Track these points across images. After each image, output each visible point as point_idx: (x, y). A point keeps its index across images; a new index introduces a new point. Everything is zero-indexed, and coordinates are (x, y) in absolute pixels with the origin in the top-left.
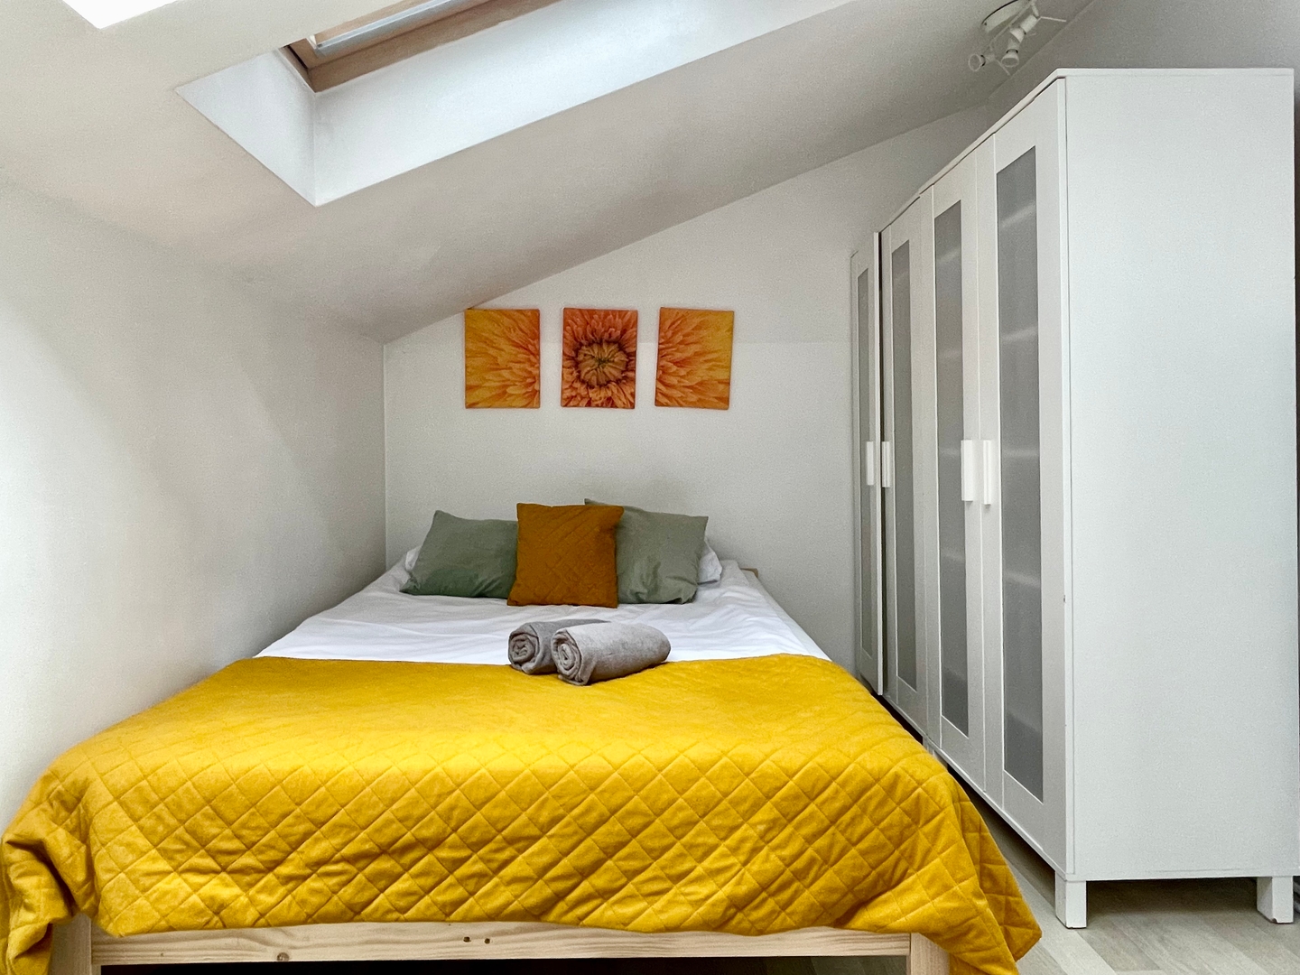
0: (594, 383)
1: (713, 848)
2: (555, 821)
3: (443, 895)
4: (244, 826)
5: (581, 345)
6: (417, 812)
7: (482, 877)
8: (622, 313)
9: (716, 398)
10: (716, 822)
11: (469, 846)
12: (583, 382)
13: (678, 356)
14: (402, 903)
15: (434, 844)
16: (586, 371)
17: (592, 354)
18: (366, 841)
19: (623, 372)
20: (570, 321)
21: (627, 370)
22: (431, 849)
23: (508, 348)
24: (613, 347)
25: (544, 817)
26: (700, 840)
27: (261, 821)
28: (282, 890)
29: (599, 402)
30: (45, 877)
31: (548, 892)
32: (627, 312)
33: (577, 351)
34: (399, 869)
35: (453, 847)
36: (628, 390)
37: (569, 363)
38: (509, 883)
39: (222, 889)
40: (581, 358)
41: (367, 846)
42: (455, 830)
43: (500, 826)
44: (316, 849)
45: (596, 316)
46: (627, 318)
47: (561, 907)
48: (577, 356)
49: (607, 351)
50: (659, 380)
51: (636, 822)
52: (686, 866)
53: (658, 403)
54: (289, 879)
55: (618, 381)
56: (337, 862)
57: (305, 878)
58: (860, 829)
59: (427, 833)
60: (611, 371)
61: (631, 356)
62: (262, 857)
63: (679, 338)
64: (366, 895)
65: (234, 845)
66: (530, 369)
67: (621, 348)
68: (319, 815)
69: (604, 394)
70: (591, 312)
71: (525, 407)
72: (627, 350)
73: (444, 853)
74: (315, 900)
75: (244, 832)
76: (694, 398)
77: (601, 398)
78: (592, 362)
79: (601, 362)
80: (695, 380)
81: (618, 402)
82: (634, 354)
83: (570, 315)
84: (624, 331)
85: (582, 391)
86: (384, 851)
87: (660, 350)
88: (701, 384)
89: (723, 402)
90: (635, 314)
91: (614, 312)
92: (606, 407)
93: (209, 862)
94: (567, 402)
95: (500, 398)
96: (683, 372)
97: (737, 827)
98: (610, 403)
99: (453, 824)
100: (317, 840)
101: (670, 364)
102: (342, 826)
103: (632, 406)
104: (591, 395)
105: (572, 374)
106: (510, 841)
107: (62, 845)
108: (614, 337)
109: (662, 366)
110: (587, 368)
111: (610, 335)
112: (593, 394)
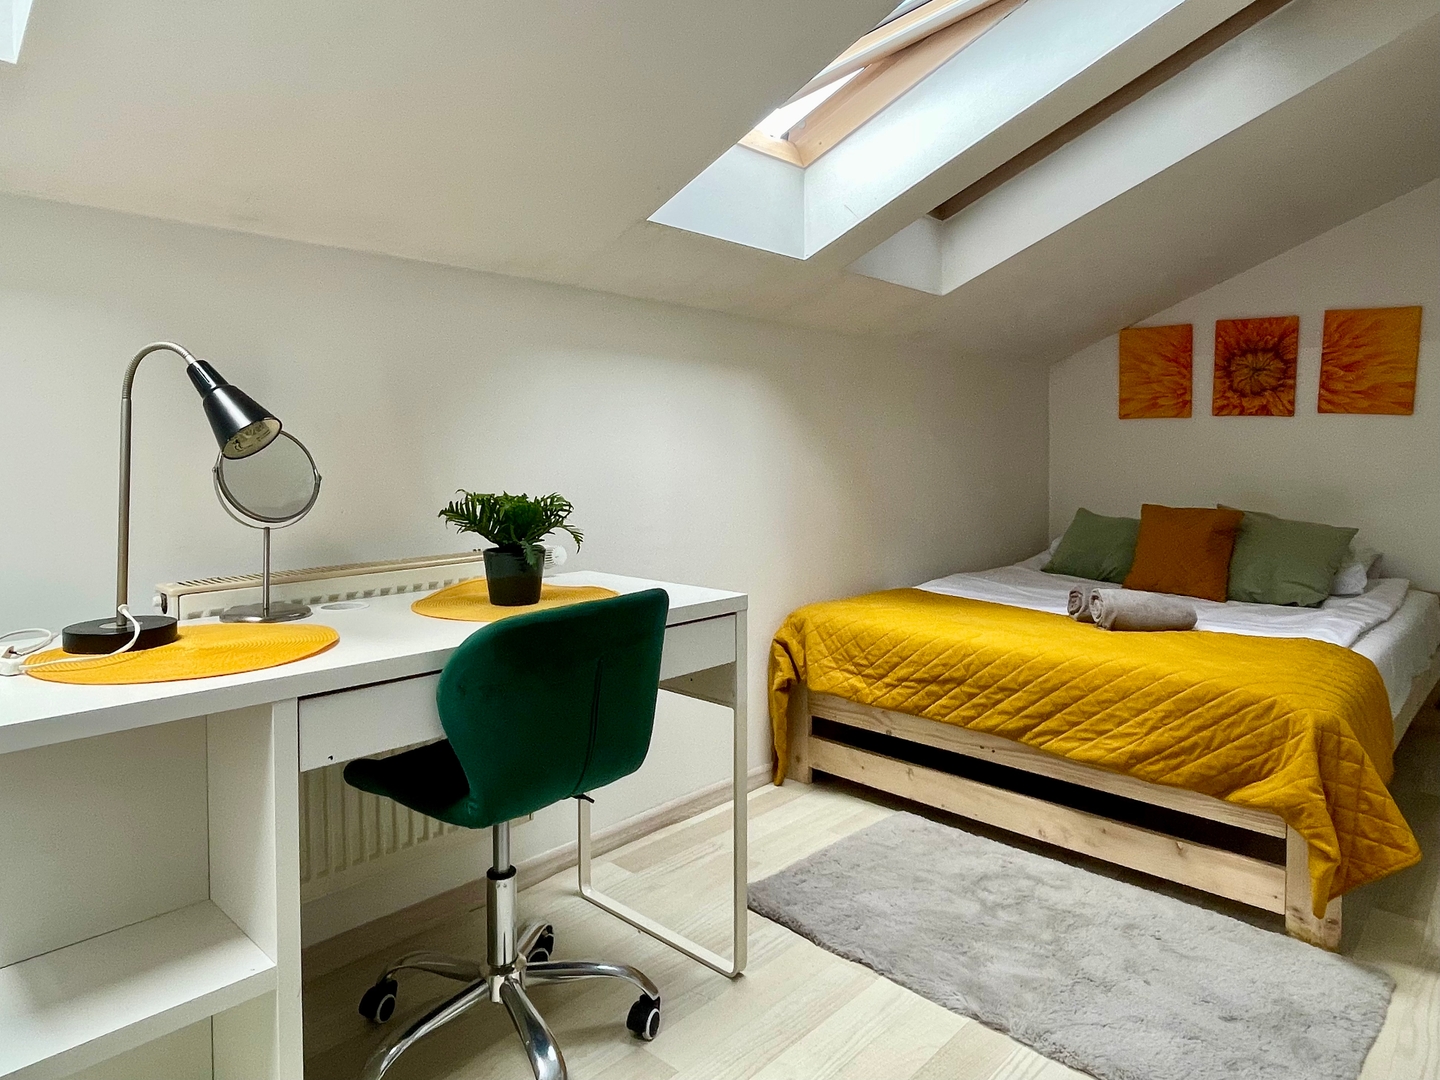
0: (1248, 391)
1: (1127, 720)
2: (1027, 683)
3: (964, 712)
4: (869, 653)
5: (1234, 355)
6: (952, 662)
7: (985, 707)
8: (1280, 320)
9: (1396, 403)
10: (1129, 705)
11: (979, 687)
12: (1235, 391)
13: (1346, 360)
14: (943, 711)
15: (960, 682)
16: (1239, 379)
17: (1246, 363)
18: (924, 673)
19: (1280, 379)
20: (1222, 333)
21: (1284, 378)
22: (959, 684)
23: (1159, 362)
24: (1269, 355)
25: (1021, 679)
26: (1118, 713)
27: (876, 652)
28: (885, 690)
29: (1254, 410)
30: (788, 659)
31: (1021, 724)
32: (1286, 318)
33: (1229, 361)
34: (941, 692)
35: (970, 686)
36: (1285, 398)
37: (1219, 373)
38: (999, 713)
39: (857, 682)
40: (1233, 368)
41: (926, 676)
42: (971, 677)
43: (996, 679)
44: (901, 672)
45: (1250, 326)
46: (1286, 324)
47: (1029, 735)
48: (1229, 366)
49: (1262, 359)
50: (1323, 386)
51: (1077, 693)
52: (1107, 727)
53: (1321, 410)
54: (888, 685)
55: (1274, 389)
56: (912, 681)
57: (895, 686)
58: (1237, 731)
59: (956, 675)
60: (1265, 379)
61: (1290, 363)
62: (876, 671)
63: (1347, 341)
64: (925, 703)
65: (864, 662)
66: (1182, 381)
67: (1278, 356)
68: (904, 654)
69: (1257, 402)
70: (1245, 323)
71: (1175, 416)
72: (1286, 357)
73: (965, 688)
74: (900, 699)
75: (870, 657)
76: (1365, 404)
77: (1255, 406)
78: (1245, 371)
79: (1257, 370)
80: (1365, 385)
81: (1274, 410)
82: (1295, 361)
83: (1222, 327)
84: (1282, 338)
85: (1235, 400)
86: (934, 680)
87: (1323, 354)
88: (1374, 388)
89: (1407, 407)
90: (1296, 320)
91: (1270, 320)
92: (1261, 414)
93: (852, 668)
94: (1219, 411)
95: (1151, 409)
96: (1351, 377)
97: (1145, 711)
98: (1265, 411)
99: (970, 673)
100: (902, 668)
101: (1337, 369)
102: (915, 662)
103: (1291, 413)
104: (1245, 404)
105: (1225, 382)
106: (1002, 689)
107: (794, 646)
108: (1270, 345)
109: (1326, 372)
110: (1241, 377)
111: (1266, 342)
112: (1246, 403)
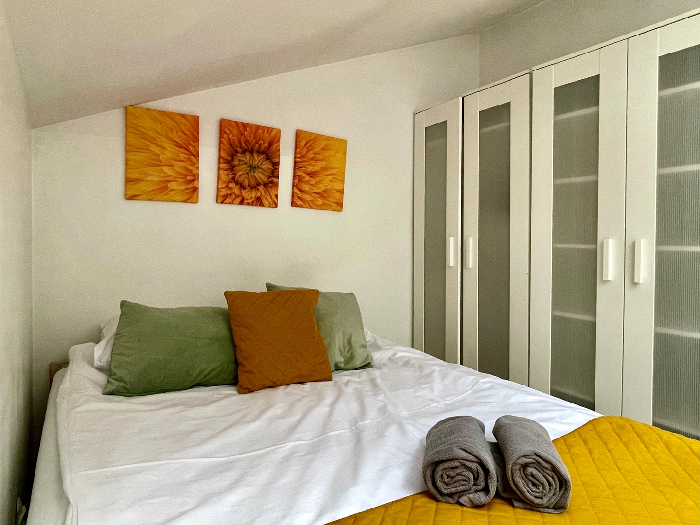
0: (246, 182)
5: (237, 152)
8: (269, 130)
9: (335, 203)
12: (237, 183)
13: (310, 169)
16: (240, 173)
17: (245, 160)
19: (269, 177)
20: (227, 131)
21: (273, 177)
23: (170, 148)
24: (262, 157)
29: (250, 201)
32: (273, 129)
33: (233, 156)
36: (272, 192)
37: (223, 166)
40: (236, 162)
45: (248, 129)
46: (273, 133)
48: (232, 161)
49: (258, 159)
50: (294, 186)
53: (293, 204)
55: (265, 185)
60: (260, 176)
61: (276, 165)
63: (311, 155)
66: (190, 168)
67: (268, 158)
69: (254, 194)
70: (245, 125)
71: (185, 201)
72: (272, 160)
76: (320, 202)
77: (252, 198)
78: (244, 167)
79: (252, 168)
80: (321, 188)
81: (266, 202)
82: (278, 164)
83: (225, 125)
84: (271, 144)
85: (236, 190)
87: (295, 163)
88: (325, 191)
89: (339, 206)
90: (279, 131)
91: (263, 128)
92: (256, 205)
94: (222, 199)
95: (161, 192)
96: (313, 181)
98: (258, 202)
101: (304, 175)
103: (276, 205)
105: (228, 175)
108: (262, 149)
109: (297, 176)
110: (241, 171)
111: (260, 146)
112: (245, 194)
